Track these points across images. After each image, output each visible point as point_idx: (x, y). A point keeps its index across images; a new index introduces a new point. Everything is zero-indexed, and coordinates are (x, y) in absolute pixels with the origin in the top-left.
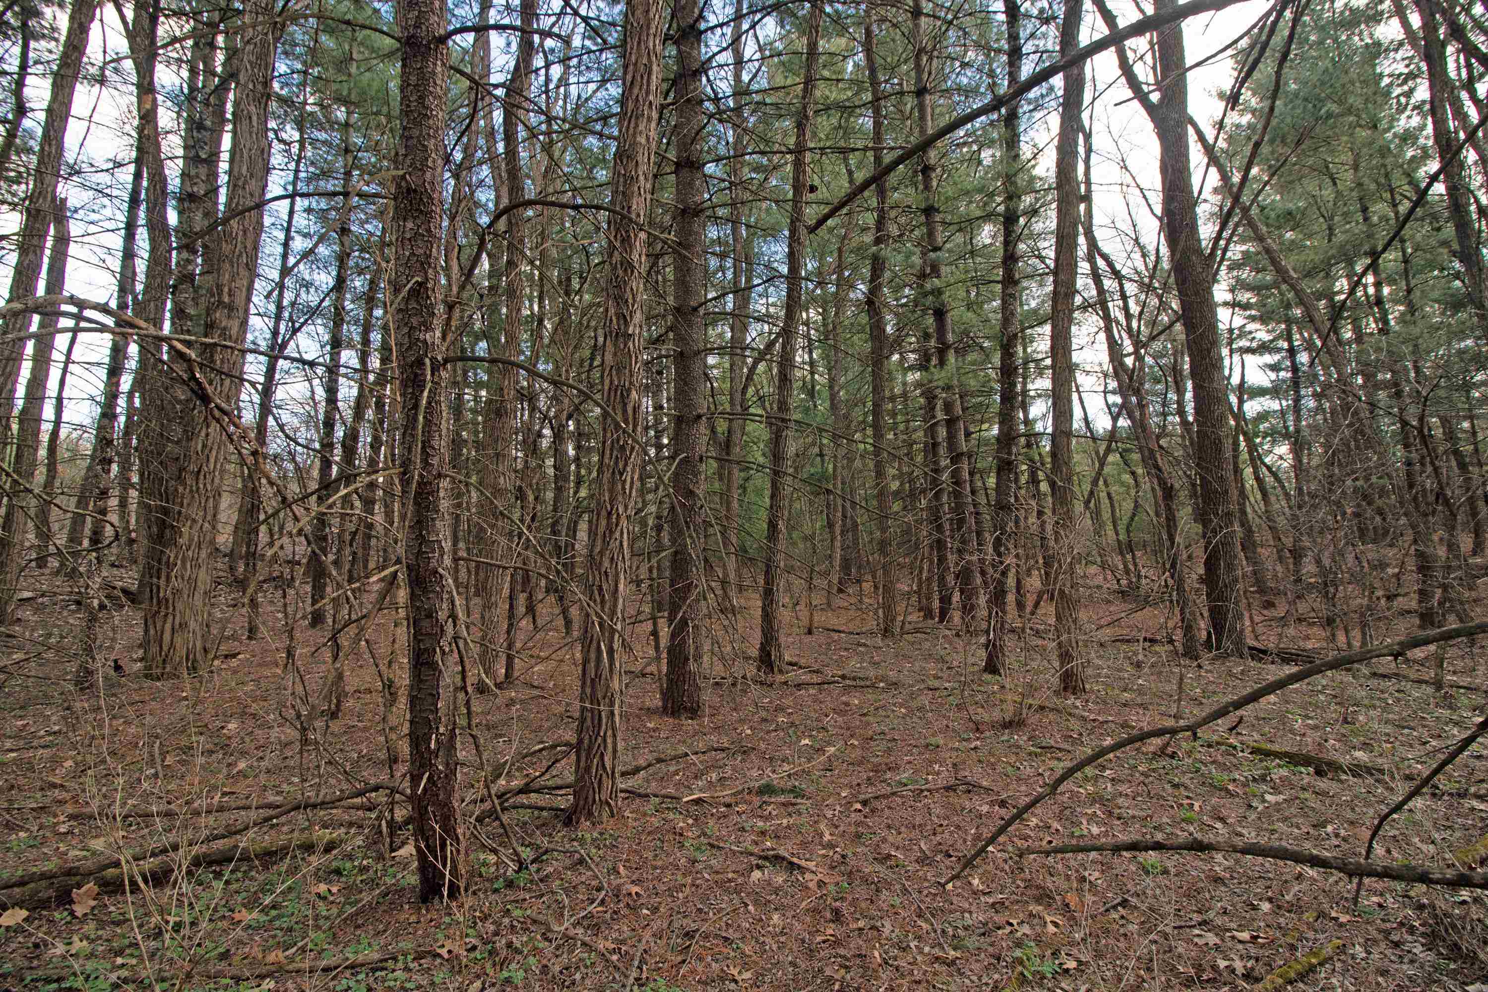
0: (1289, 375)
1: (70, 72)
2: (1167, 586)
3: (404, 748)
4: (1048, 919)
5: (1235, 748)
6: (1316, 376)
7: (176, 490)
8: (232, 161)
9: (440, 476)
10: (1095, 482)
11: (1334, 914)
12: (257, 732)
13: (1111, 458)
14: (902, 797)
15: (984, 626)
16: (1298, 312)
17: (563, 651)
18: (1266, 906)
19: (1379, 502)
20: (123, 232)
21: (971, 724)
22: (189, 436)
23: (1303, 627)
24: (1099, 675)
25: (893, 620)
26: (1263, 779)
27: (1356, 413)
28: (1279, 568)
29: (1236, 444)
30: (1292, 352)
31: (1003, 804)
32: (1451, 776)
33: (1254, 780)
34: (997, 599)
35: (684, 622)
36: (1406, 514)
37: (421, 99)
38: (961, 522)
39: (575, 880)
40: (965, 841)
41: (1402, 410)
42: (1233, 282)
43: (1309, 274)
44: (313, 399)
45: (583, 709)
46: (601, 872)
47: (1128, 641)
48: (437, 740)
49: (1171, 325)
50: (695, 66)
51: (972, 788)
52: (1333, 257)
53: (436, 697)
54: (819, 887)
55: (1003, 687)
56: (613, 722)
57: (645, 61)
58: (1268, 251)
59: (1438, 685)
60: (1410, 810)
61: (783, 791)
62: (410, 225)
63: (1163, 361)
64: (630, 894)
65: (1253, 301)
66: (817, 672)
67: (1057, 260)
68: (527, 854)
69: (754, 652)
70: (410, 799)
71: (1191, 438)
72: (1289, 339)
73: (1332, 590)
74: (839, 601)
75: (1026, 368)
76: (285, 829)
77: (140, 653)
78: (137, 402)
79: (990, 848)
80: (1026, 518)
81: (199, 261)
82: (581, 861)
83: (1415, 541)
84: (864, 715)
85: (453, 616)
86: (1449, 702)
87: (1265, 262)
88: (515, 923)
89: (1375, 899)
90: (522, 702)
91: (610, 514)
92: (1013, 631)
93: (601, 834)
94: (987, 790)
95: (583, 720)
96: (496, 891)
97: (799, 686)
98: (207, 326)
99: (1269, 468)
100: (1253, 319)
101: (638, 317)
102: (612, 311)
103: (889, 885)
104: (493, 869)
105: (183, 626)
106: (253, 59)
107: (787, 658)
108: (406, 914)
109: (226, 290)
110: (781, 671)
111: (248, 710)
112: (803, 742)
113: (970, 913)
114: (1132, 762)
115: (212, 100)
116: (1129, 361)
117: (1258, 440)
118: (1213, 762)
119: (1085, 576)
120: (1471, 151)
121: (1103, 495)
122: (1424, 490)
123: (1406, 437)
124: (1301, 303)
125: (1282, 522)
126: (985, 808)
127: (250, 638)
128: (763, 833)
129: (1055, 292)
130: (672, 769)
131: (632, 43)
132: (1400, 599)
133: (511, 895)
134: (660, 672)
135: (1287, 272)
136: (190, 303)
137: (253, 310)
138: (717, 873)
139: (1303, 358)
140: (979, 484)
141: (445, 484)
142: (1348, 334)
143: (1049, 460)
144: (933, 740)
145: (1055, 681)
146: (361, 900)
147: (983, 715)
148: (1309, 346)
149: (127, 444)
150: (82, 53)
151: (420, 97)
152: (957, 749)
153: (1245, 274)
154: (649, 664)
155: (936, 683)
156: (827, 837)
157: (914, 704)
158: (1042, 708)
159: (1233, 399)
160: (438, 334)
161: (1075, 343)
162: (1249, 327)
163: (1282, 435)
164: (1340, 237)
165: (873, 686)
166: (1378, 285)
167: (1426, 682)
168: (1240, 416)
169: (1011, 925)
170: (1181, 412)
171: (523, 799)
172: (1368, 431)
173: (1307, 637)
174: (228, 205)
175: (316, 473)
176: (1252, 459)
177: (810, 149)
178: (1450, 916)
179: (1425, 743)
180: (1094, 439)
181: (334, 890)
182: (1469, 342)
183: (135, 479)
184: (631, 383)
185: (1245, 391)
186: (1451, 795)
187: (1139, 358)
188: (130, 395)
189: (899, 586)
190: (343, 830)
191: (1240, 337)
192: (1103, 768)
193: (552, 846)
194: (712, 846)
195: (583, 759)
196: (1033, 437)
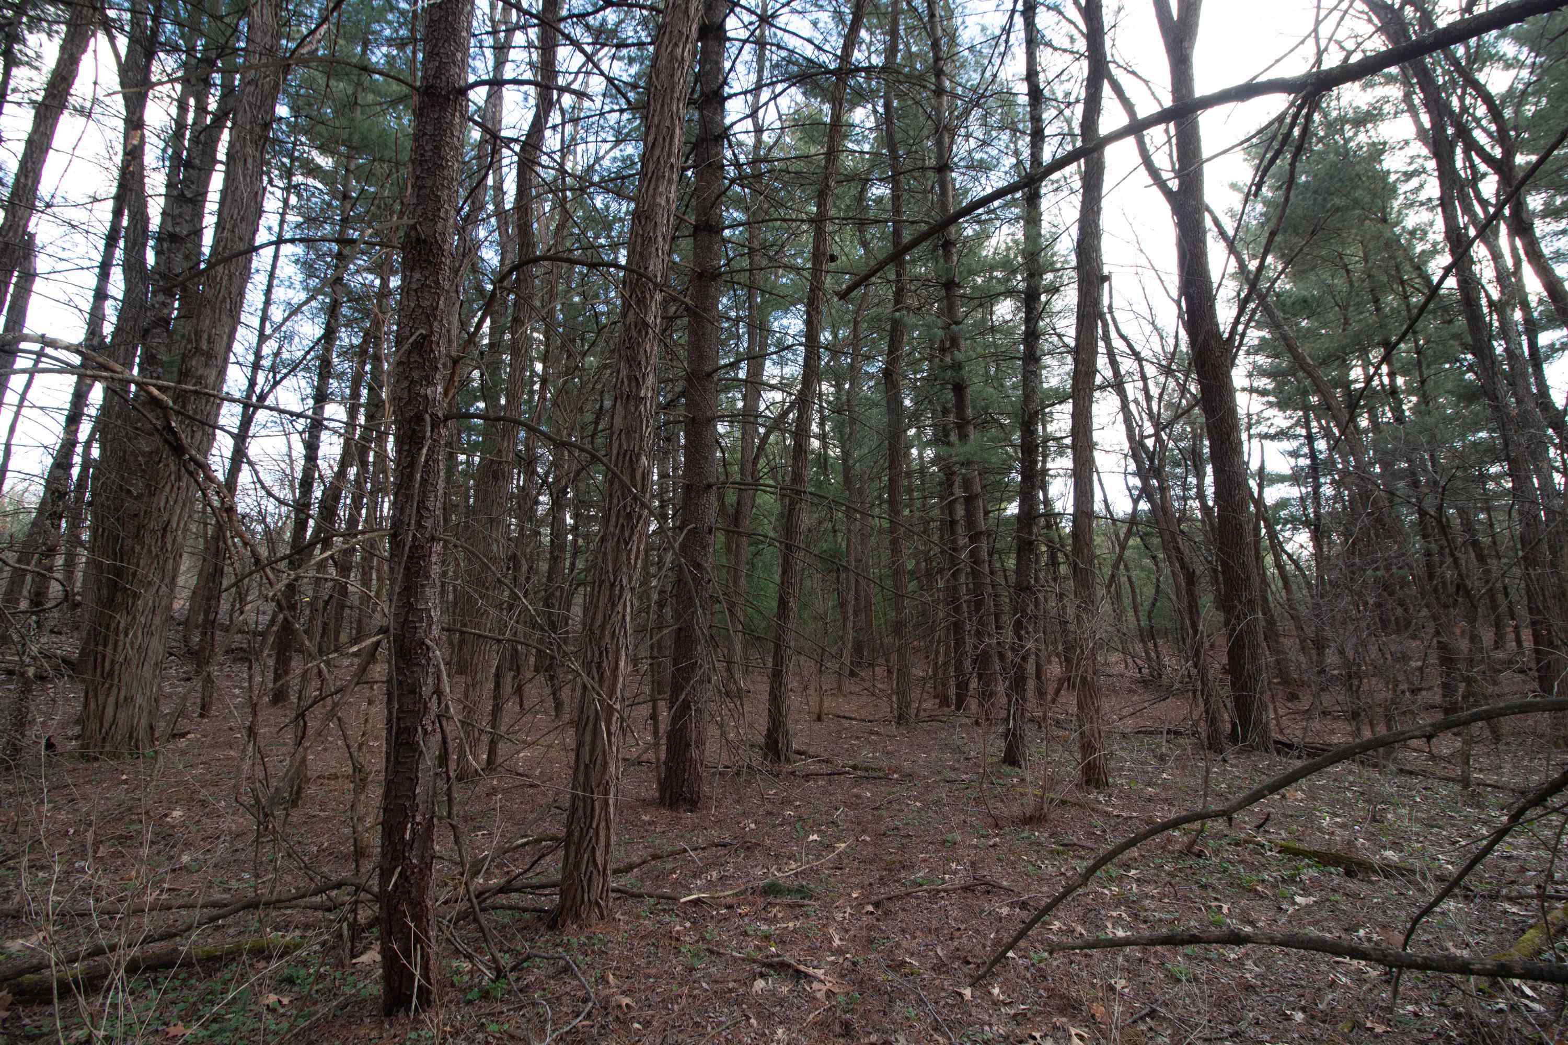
0: (1308, 462)
1: (56, 103)
2: (1189, 676)
3: (374, 840)
4: (1073, 1031)
5: (1263, 846)
6: (1334, 463)
7: (133, 549)
8: (222, 203)
9: (433, 539)
10: (1116, 566)
11: (1369, 1025)
12: (205, 820)
13: (1131, 542)
14: (917, 898)
15: (1003, 714)
16: (1314, 400)
17: (552, 736)
18: (1299, 1016)
19: (1399, 594)
20: (97, 270)
21: (990, 820)
22: (152, 490)
23: (1327, 721)
24: (1122, 769)
25: (908, 706)
26: (1292, 880)
27: (1375, 502)
28: (1302, 658)
29: (1257, 529)
30: (1310, 438)
31: (1024, 905)
32: (1482, 877)
33: (1284, 880)
34: (1017, 686)
35: (686, 706)
36: (1427, 606)
37: (437, 149)
38: (979, 604)
39: (559, 989)
40: (984, 946)
41: (1420, 501)
42: (1250, 367)
43: (1325, 362)
44: (290, 456)
45: (574, 797)
46: (588, 981)
47: (1151, 733)
48: (413, 830)
49: (1190, 408)
50: (718, 131)
51: (991, 889)
52: (1347, 345)
53: (414, 781)
54: (828, 997)
55: (1023, 780)
56: (607, 813)
57: (668, 123)
58: (1285, 337)
59: (1465, 782)
60: (1443, 913)
61: (789, 891)
62: (417, 275)
63: (1182, 445)
64: (620, 1006)
65: (1270, 387)
66: (827, 761)
67: (1077, 339)
68: (506, 960)
69: (761, 740)
70: (377, 898)
71: (1211, 523)
72: (1308, 426)
73: (1356, 682)
74: (850, 685)
75: (1046, 447)
76: (231, 931)
77: (77, 730)
78: (95, 453)
79: (1010, 954)
80: (1046, 600)
81: (176, 305)
82: (567, 969)
83: (1438, 633)
84: (876, 809)
85: (438, 692)
86: (1476, 800)
87: (1281, 347)
88: (490, 1039)
89: (1410, 1008)
90: (505, 791)
91: (613, 585)
92: (1032, 720)
93: (589, 938)
94: (1007, 890)
95: (574, 810)
96: (470, 1002)
97: (807, 777)
98: (181, 373)
99: (1290, 556)
100: (1270, 405)
101: (651, 380)
102: (624, 373)
103: (903, 996)
104: (467, 978)
105: (129, 700)
106: (252, 100)
107: (795, 746)
108: (367, 1029)
109: (205, 336)
110: (788, 760)
111: (195, 796)
112: (811, 838)
113: (990, 1025)
114: (1158, 861)
115: (202, 137)
116: (1150, 443)
117: (1278, 528)
118: (1241, 862)
119: (1106, 664)
120: (1482, 246)
121: (1124, 579)
122: (1444, 583)
123: (1425, 528)
124: (1318, 391)
125: (1304, 611)
126: (1005, 911)
127: (202, 716)
128: (767, 938)
129: (1076, 371)
130: (669, 866)
131: (656, 106)
132: (1424, 693)
133: (486, 1008)
134: (658, 759)
135: (1304, 359)
136: (163, 349)
137: (232, 359)
138: (716, 982)
139: (1321, 445)
140: (998, 565)
141: (438, 547)
142: (1364, 422)
143: (1070, 541)
144: (949, 837)
145: (1077, 773)
146: (316, 1012)
147: (1001, 809)
148: (1328, 434)
149: (79, 499)
150: (70, 85)
151: (436, 147)
152: (976, 847)
153: (1261, 360)
154: (645, 751)
155: (953, 775)
156: (837, 942)
157: (932, 797)
158: (1064, 802)
159: (1253, 484)
160: (440, 389)
161: (1096, 423)
162: (1267, 414)
163: (1302, 523)
164: (1355, 327)
165: (886, 778)
166: (1392, 375)
167: (1453, 780)
168: (1259, 502)
169: (1034, 1038)
170: (1201, 496)
171: (502, 899)
172: (1387, 520)
173: (1333, 732)
174: (214, 248)
175: (288, 535)
176: (1273, 547)
177: (831, 219)
178: (1487, 1025)
179: (1454, 843)
180: (1114, 521)
181: (286, 1001)
182: (1483, 434)
183: (85, 536)
184: (641, 448)
185: (1264, 478)
186: (1483, 896)
187: (1158, 439)
188: (88, 445)
189: (914, 670)
190: (298, 933)
191: (1258, 422)
192: (1128, 867)
193: (534, 951)
194: (711, 952)
195: (572, 854)
196: (1052, 517)
